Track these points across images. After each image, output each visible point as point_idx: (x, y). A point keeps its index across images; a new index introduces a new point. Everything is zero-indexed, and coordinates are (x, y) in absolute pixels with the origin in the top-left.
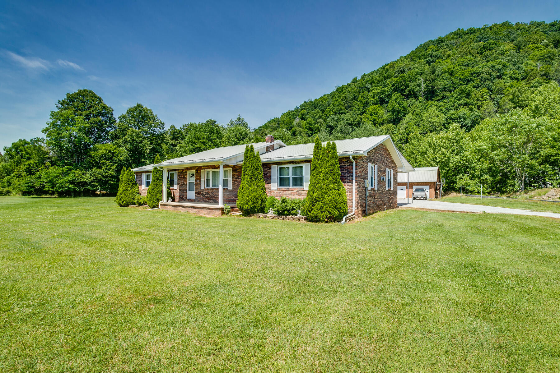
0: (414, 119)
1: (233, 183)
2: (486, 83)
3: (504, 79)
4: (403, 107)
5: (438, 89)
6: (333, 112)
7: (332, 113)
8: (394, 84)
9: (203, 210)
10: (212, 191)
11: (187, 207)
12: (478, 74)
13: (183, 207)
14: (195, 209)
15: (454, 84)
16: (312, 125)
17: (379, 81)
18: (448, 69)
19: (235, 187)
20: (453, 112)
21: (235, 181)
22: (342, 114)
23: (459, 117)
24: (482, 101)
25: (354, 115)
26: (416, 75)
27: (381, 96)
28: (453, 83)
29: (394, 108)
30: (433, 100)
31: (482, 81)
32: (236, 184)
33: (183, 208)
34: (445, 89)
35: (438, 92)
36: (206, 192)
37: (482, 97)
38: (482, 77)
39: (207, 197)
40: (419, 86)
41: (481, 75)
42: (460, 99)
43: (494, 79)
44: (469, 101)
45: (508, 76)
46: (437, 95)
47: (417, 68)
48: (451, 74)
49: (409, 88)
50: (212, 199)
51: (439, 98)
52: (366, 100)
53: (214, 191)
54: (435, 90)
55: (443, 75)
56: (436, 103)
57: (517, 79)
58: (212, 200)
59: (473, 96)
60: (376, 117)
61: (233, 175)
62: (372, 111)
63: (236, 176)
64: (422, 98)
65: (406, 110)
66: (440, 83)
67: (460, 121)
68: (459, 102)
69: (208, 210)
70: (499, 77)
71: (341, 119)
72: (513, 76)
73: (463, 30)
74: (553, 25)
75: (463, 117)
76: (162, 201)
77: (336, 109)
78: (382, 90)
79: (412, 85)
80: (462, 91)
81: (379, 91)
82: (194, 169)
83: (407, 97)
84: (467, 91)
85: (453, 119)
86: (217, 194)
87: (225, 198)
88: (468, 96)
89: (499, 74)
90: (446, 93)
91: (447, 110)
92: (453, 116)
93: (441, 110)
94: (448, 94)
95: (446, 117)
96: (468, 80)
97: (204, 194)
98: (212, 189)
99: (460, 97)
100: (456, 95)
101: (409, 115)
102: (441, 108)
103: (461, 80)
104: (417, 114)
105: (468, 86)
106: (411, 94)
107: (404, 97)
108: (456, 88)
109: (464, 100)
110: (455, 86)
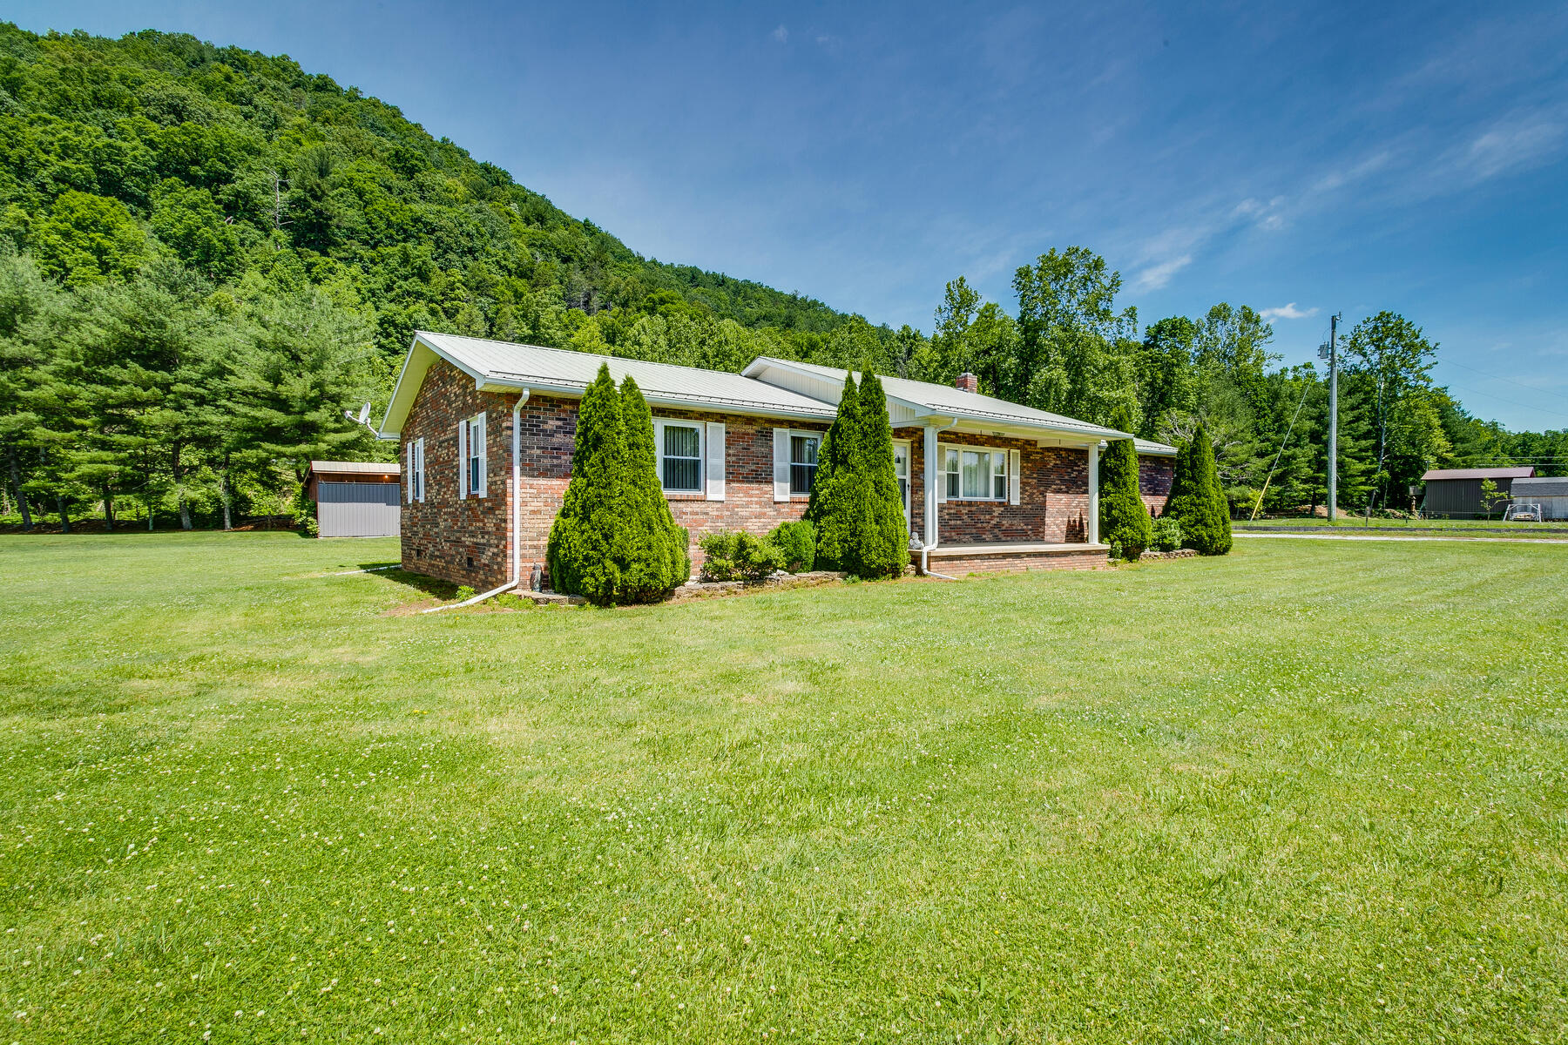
1: (1022, 488)
3: (485, 263)
4: (226, 242)
5: (338, 227)
9: (1069, 558)
10: (967, 508)
11: (1029, 555)
12: (429, 228)
13: (1017, 556)
14: (1051, 559)
15: (374, 228)
18: (351, 180)
19: (1025, 499)
20: (393, 306)
21: (1024, 484)
24: (454, 299)
27: (109, 167)
28: (369, 223)
30: (328, 255)
31: (439, 247)
32: (1027, 491)
33: (1017, 561)
34: (352, 234)
35: (338, 235)
36: (952, 511)
37: (453, 290)
38: (438, 238)
39: (953, 528)
40: (264, 189)
41: (439, 234)
42: (406, 278)
43: (464, 252)
44: (425, 289)
45: (494, 259)
48: (361, 194)
49: (236, 186)
50: (968, 531)
51: (342, 254)
53: (974, 509)
54: (331, 227)
55: (341, 190)
56: (340, 265)
57: (510, 272)
58: (968, 536)
59: (434, 280)
61: (1022, 468)
62: (83, 212)
63: (1029, 473)
64: (281, 234)
65: (231, 251)
66: (341, 210)
68: (404, 285)
69: (1082, 557)
70: (471, 251)
76: (931, 546)
78: (108, 145)
80: (406, 260)
81: (97, 144)
83: (231, 210)
84: (419, 262)
85: (396, 326)
86: (982, 517)
87: (1004, 528)
88: (424, 277)
89: (470, 245)
90: (356, 246)
91: (374, 295)
92: (399, 320)
93: (359, 291)
94: (362, 252)
95: (380, 314)
96: (405, 231)
97: (947, 517)
98: (970, 504)
99: (402, 271)
100: (394, 263)
101: (252, 276)
102: (358, 284)
103: (389, 225)
104: (281, 281)
105: (423, 251)
106: (240, 208)
107: (220, 207)
108: (380, 241)
109: (414, 284)
110: (378, 237)
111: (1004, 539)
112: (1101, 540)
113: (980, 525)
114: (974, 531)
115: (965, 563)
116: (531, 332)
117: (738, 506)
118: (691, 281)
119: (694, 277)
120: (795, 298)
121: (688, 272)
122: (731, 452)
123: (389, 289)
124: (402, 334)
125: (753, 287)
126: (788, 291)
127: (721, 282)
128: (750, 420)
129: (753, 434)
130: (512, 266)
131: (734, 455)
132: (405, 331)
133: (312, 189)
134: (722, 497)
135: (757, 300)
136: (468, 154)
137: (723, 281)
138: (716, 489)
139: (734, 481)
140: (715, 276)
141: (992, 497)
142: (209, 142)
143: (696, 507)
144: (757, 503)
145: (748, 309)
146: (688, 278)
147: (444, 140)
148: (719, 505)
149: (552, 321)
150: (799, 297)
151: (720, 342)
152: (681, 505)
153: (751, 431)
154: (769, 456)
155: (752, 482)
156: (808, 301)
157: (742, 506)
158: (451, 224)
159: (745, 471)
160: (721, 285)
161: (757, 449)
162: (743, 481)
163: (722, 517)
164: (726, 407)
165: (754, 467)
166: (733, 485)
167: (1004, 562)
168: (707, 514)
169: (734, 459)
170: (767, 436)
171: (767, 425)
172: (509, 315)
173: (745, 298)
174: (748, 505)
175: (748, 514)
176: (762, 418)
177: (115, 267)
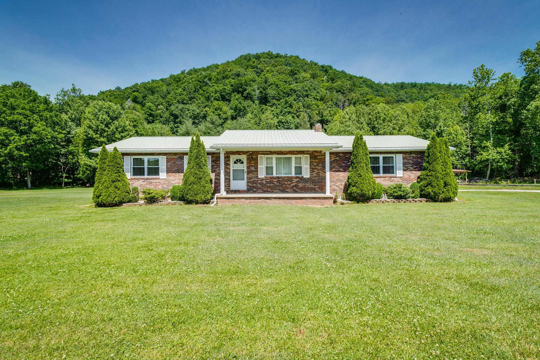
0: (254, 119)
1: (310, 170)
2: (300, 99)
3: (310, 98)
4: (244, 107)
5: (270, 97)
6: (175, 100)
7: (175, 102)
8: (232, 84)
12: (295, 91)
13: (268, 198)
14: (290, 200)
15: (280, 95)
16: (152, 111)
17: (218, 79)
18: (275, 82)
19: (313, 175)
20: (282, 117)
21: (313, 169)
22: (185, 104)
23: (287, 122)
24: (299, 112)
25: (200, 107)
26: (251, 81)
27: (223, 94)
28: (278, 93)
29: (236, 107)
30: (266, 105)
32: (315, 171)
33: (267, 201)
34: (274, 98)
35: (270, 99)
36: (268, 181)
37: (299, 109)
38: (297, 94)
39: (269, 187)
40: (254, 90)
41: (297, 92)
42: (286, 108)
43: (304, 96)
44: (292, 110)
45: (313, 97)
46: (269, 102)
47: (250, 75)
48: (277, 86)
49: (247, 91)
50: (277, 188)
51: (270, 104)
52: (208, 94)
53: (280, 179)
54: (268, 97)
55: (271, 86)
56: (269, 108)
57: (318, 100)
59: (294, 107)
60: (220, 113)
61: (311, 162)
62: (217, 106)
63: (315, 164)
64: (257, 102)
65: (245, 109)
66: (271, 92)
67: (288, 125)
68: (285, 110)
69: (313, 200)
70: (307, 96)
71: (185, 109)
72: (316, 97)
73: (272, 52)
74: (323, 67)
75: (290, 122)
76: (221, 194)
77: (178, 98)
78: (223, 88)
79: (249, 90)
80: (286, 102)
81: (221, 88)
82: (245, 154)
83: (246, 98)
84: (290, 102)
85: (282, 123)
86: (286, 183)
87: (300, 187)
88: (291, 106)
89: (306, 93)
90: (275, 101)
91: (277, 115)
92: (283, 121)
93: (273, 114)
94: (276, 102)
95: (278, 120)
96: (288, 94)
97: (265, 183)
98: (278, 178)
99: (285, 106)
100: (283, 104)
101: (249, 115)
102: (273, 112)
103: (284, 93)
104: (255, 115)
105: (291, 99)
106: (249, 97)
107: (243, 98)
108: (281, 98)
109: (288, 109)
110: (280, 97)
111: (300, 191)
112: (331, 193)
113: (284, 186)
114: (281, 188)
115: (237, 200)
116: (320, 119)
117: (171, 180)
118: (401, 88)
119: (402, 86)
120: (450, 85)
121: (399, 85)
122: (169, 164)
123: (281, 112)
124: (283, 125)
125: (429, 85)
126: (447, 83)
127: (414, 85)
128: (176, 154)
129: (176, 158)
130: (318, 98)
131: (170, 165)
132: (284, 124)
133: (263, 88)
134: (165, 178)
135: (431, 90)
136: (318, 63)
137: (415, 85)
138: (163, 175)
139: (170, 173)
140: (412, 84)
141: (293, 174)
142: (243, 82)
143: (156, 181)
144: (178, 179)
145: (426, 94)
146: (400, 87)
147: (311, 61)
148: (164, 180)
149: (327, 114)
150: (452, 85)
151: (376, 113)
152: (151, 180)
153: (176, 157)
154: (182, 165)
155: (176, 173)
156: (457, 85)
157: (173, 180)
158: (301, 89)
159: (174, 170)
160: (414, 87)
161: (178, 163)
162: (173, 173)
163: (165, 184)
164: (167, 151)
165: (177, 168)
166: (169, 174)
167: (259, 201)
168: (160, 183)
169: (170, 166)
170: (182, 158)
171: (182, 155)
172: (315, 114)
173: (424, 90)
174: (174, 180)
175: (175, 183)
176: (180, 153)
177: (222, 118)
